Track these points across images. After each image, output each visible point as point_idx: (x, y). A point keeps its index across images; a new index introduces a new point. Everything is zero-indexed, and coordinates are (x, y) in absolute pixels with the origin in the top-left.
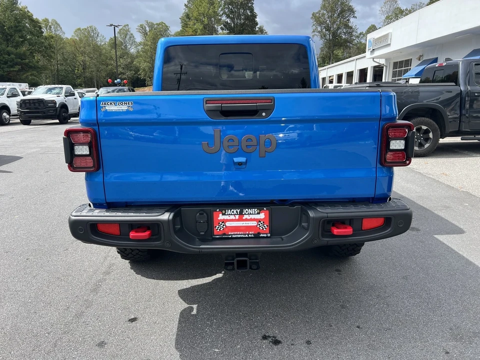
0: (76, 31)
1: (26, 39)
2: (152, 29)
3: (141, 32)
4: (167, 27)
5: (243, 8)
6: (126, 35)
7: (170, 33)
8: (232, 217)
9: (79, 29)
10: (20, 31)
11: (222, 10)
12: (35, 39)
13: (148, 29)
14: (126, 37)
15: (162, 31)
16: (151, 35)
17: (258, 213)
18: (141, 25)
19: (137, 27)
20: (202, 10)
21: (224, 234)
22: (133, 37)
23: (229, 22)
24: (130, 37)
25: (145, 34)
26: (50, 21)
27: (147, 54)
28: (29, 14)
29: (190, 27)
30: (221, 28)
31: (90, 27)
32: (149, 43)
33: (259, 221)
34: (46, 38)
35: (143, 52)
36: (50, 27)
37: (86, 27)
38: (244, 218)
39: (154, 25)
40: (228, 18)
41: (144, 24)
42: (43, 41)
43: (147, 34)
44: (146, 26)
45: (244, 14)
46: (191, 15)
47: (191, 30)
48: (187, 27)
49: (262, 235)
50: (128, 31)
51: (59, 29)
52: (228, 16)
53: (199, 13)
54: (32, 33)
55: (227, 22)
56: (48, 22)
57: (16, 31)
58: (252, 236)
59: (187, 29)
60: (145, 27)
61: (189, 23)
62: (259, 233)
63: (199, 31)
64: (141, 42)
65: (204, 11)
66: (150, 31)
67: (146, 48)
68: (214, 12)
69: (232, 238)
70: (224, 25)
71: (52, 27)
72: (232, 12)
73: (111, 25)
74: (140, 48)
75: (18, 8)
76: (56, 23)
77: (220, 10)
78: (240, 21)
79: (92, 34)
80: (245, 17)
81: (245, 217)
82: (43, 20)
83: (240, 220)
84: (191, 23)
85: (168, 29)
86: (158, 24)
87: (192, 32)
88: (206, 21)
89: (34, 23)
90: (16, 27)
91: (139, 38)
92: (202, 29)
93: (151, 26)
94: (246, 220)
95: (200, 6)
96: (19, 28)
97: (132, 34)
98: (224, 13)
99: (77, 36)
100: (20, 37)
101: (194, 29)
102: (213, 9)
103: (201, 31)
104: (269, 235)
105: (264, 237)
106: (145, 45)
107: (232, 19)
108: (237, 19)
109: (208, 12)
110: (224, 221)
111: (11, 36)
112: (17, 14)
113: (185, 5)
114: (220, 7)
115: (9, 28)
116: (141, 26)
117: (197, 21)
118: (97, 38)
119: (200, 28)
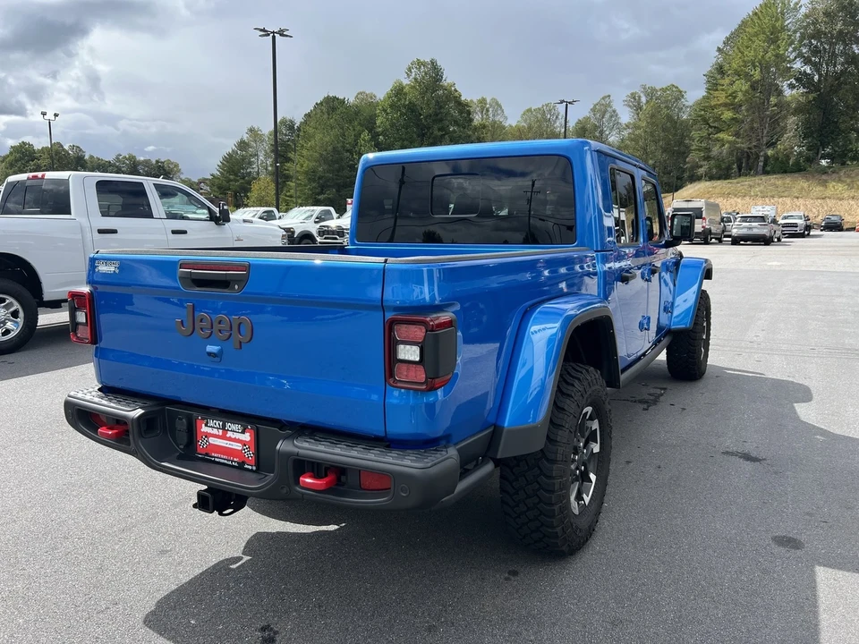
0: (524, 114)
1: (448, 133)
2: (651, 99)
3: (630, 106)
4: (681, 92)
5: (844, 41)
6: (605, 112)
7: (685, 103)
8: (215, 431)
9: (529, 110)
10: (441, 120)
11: (794, 50)
12: (460, 131)
13: (644, 99)
14: (603, 118)
15: (670, 101)
16: (649, 108)
17: (243, 432)
18: (632, 94)
19: (625, 99)
20: (750, 54)
21: (207, 454)
22: (617, 115)
23: (808, 71)
24: (611, 117)
25: (638, 108)
26: (488, 101)
27: (637, 143)
28: (456, 94)
29: (723, 90)
30: (789, 85)
31: (547, 105)
32: (644, 124)
33: (244, 443)
34: (476, 129)
35: (632, 140)
36: (488, 111)
37: (540, 106)
38: (228, 436)
39: (657, 91)
40: (806, 64)
41: (638, 90)
42: (470, 133)
43: (641, 108)
44: (642, 95)
45: (843, 53)
46: (726, 67)
47: (724, 94)
48: (717, 90)
49: (246, 466)
50: (609, 105)
51: (499, 112)
52: (807, 61)
53: (744, 61)
54: (456, 123)
55: (805, 72)
56: (486, 104)
57: (435, 121)
58: (236, 464)
59: (716, 94)
60: (639, 97)
61: (722, 82)
62: (244, 463)
63: (740, 94)
64: (629, 123)
65: (756, 56)
66: (647, 102)
67: (637, 132)
68: (777, 56)
69: (214, 462)
70: (797, 80)
71: (490, 109)
72: (816, 51)
73: (562, 102)
74: (625, 133)
75: (442, 86)
76: (497, 104)
77: (790, 49)
78: (835, 66)
79: (549, 116)
80: (845, 59)
81: (230, 434)
82: (479, 101)
83: (223, 437)
84: (727, 81)
85: (683, 96)
86: (663, 90)
87: (726, 97)
88: (757, 75)
89: (460, 108)
90: (437, 115)
91: (626, 116)
92: (747, 91)
93: (651, 93)
94: (230, 439)
95: (747, 47)
96: (439, 117)
97: (614, 111)
98: (800, 55)
99: (525, 121)
100: (439, 130)
101: (730, 92)
102: (774, 50)
103: (744, 95)
104: (254, 468)
105: (248, 470)
106: (636, 127)
107: (816, 66)
108: (827, 65)
109: (763, 57)
110: (208, 435)
111: (429, 128)
112: (439, 97)
113: (719, 50)
114: (790, 45)
115: (426, 118)
116: (633, 96)
117: (739, 76)
118: (555, 122)
119: (744, 89)
